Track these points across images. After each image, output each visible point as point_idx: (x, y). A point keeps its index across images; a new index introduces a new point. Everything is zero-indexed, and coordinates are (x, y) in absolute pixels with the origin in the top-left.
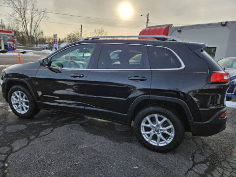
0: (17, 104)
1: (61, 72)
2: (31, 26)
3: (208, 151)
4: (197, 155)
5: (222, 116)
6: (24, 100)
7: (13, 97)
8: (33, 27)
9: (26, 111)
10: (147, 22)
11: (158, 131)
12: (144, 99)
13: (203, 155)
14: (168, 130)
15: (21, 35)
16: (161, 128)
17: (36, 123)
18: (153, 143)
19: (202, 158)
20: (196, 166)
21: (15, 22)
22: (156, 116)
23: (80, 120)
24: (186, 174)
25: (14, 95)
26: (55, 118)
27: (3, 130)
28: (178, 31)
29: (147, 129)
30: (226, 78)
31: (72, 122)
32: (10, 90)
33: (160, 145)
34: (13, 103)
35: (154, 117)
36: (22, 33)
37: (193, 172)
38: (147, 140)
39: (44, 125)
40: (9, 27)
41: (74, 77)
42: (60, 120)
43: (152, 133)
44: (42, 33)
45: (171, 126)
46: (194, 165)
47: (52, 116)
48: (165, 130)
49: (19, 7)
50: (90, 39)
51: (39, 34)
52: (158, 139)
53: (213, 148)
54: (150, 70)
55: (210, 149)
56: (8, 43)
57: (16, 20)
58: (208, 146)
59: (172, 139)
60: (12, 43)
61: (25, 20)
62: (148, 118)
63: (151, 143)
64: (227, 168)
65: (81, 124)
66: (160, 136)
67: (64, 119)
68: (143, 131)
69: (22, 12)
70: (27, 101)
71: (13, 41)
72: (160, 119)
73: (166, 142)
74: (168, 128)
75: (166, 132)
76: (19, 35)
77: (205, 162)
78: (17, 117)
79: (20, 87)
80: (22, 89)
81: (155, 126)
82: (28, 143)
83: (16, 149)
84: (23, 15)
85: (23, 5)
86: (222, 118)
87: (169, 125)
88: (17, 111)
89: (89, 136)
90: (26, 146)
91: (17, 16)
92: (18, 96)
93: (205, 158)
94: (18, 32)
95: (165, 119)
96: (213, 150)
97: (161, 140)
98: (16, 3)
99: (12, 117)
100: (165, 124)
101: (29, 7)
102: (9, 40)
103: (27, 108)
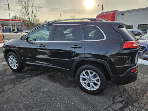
0: (12, 63)
1: (34, 44)
2: (32, 16)
3: (126, 95)
4: (117, 97)
5: (132, 71)
6: (15, 61)
7: (9, 59)
8: (33, 17)
9: (16, 67)
10: (102, 10)
11: (90, 81)
12: (80, 60)
13: (122, 97)
14: (96, 80)
15: (27, 22)
16: (92, 79)
17: (21, 74)
18: (88, 88)
19: (120, 99)
20: (114, 104)
21: (23, 15)
22: (89, 71)
23: (48, 73)
24: (106, 109)
25: (10, 58)
26: (33, 72)
27: (2, 79)
28: (122, 14)
29: (84, 79)
30: (135, 45)
31: (43, 74)
32: (7, 55)
33: (92, 90)
34: (9, 62)
35: (88, 72)
36: (27, 21)
37: (111, 108)
38: (84, 86)
39: (26, 76)
40: (19, 18)
41: (40, 46)
42: (36, 73)
43: (87, 82)
44: (38, 20)
45: (98, 78)
46: (113, 104)
47: (32, 70)
48: (94, 80)
49: (25, 5)
50: (50, 22)
51: (37, 21)
52: (91, 86)
53: (130, 93)
54: (84, 41)
55: (128, 93)
56: (19, 27)
57: (23, 13)
58: (127, 91)
59: (99, 86)
60: (21, 27)
61: (28, 13)
62: (84, 72)
63: (86, 88)
64: (136, 107)
65: (48, 76)
66: (92, 84)
67: (38, 72)
68: (81, 81)
69: (27, 8)
70: (16, 61)
71: (22, 26)
72: (91, 73)
73: (95, 88)
74: (96, 79)
75: (96, 82)
76: (25, 22)
77: (121, 102)
78: (12, 71)
79: (12, 53)
80: (14, 54)
81: (88, 77)
82: (14, 86)
83: (6, 89)
84: (27, 10)
85: (27, 4)
86: (132, 73)
87: (97, 77)
88: (12, 67)
89: (50, 83)
90: (12, 88)
91: (24, 10)
92: (12, 59)
93: (123, 100)
94: (25, 20)
95: (94, 73)
96: (130, 94)
97: (93, 87)
98: (23, 3)
99: (9, 71)
100: (95, 76)
101: (30, 5)
102: (19, 26)
103: (17, 66)
